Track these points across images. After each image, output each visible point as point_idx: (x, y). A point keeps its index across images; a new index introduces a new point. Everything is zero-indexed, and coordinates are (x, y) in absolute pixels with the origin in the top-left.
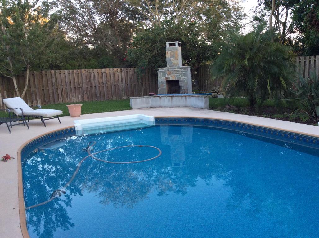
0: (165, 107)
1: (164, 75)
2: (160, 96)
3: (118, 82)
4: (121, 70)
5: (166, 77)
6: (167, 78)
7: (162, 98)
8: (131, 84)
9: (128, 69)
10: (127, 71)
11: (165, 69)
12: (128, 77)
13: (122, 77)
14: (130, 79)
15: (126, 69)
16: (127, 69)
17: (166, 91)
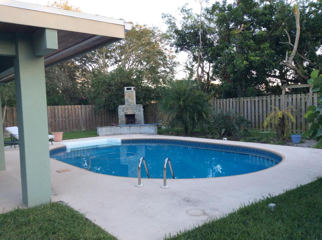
0: (125, 134)
1: (123, 111)
2: (121, 126)
3: (79, 116)
4: (81, 106)
5: (125, 112)
7: (122, 127)
8: (89, 119)
9: (87, 106)
10: (86, 108)
11: (124, 106)
12: (87, 113)
13: (82, 112)
14: (89, 114)
15: (85, 106)
17: (124, 122)
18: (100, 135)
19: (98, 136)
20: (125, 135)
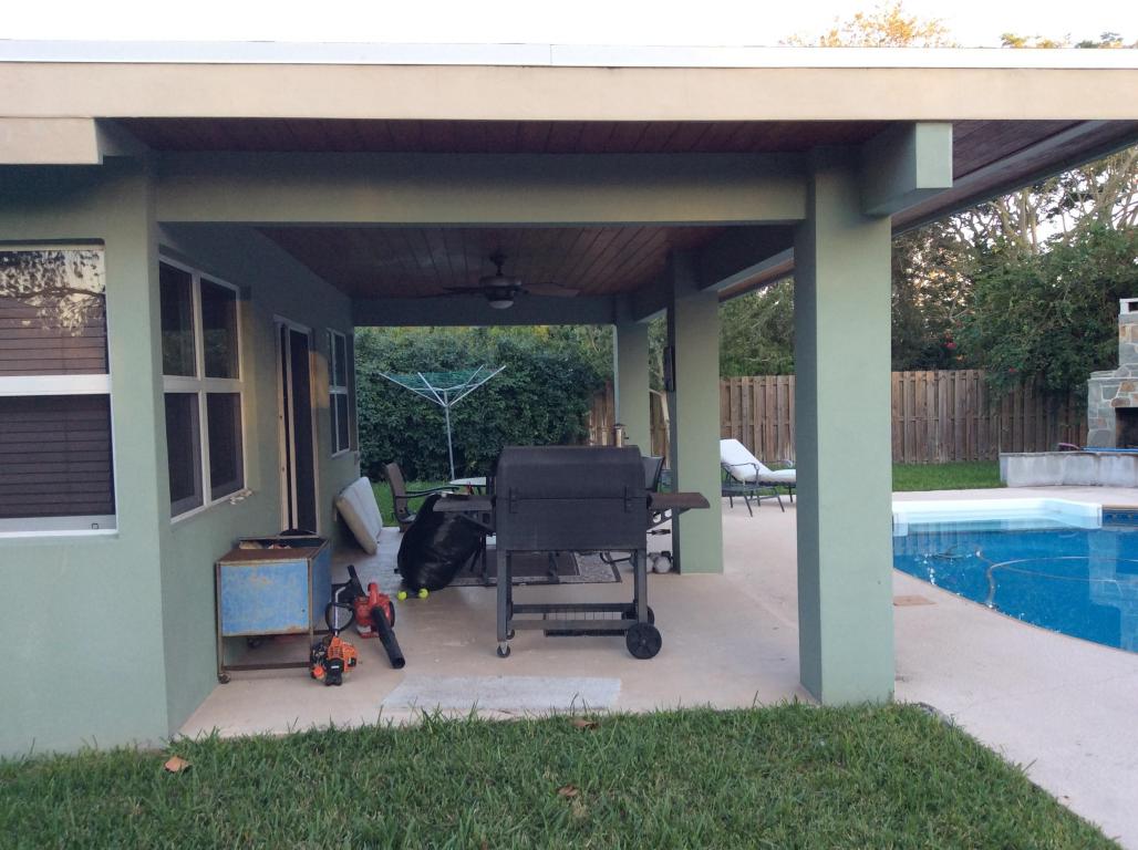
0: (1113, 485)
1: (1109, 393)
2: (1098, 453)
3: (925, 410)
4: (936, 375)
5: (1117, 396)
6: (1119, 401)
7: (1103, 458)
8: (964, 420)
9: (957, 373)
10: (953, 380)
11: (1113, 375)
12: (957, 400)
13: (936, 396)
14: (963, 402)
15: (951, 372)
16: (954, 374)
17: (1113, 439)
18: (1008, 483)
19: (1004, 485)
20: (1111, 489)
